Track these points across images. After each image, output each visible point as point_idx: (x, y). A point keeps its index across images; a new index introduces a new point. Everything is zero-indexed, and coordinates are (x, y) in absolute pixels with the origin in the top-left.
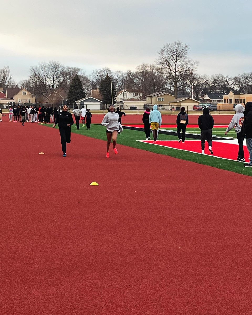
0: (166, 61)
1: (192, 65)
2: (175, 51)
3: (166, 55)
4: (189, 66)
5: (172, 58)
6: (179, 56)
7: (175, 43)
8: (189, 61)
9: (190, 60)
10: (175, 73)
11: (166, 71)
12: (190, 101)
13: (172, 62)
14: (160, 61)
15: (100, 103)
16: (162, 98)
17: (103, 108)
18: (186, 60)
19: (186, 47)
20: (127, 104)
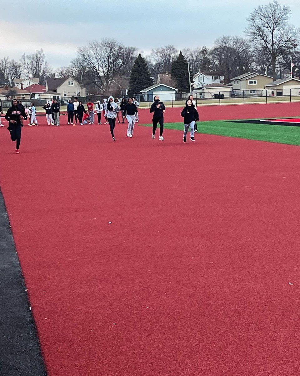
0: (259, 30)
1: (294, 34)
2: (270, 15)
3: (258, 22)
4: (290, 35)
5: (267, 25)
6: (277, 22)
7: (270, 5)
8: (290, 29)
9: (291, 26)
10: (272, 45)
11: (259, 44)
12: (294, 82)
13: (267, 31)
14: (251, 31)
15: (174, 92)
16: (254, 81)
17: (178, 98)
18: (287, 27)
19: (285, 10)
20: (210, 91)
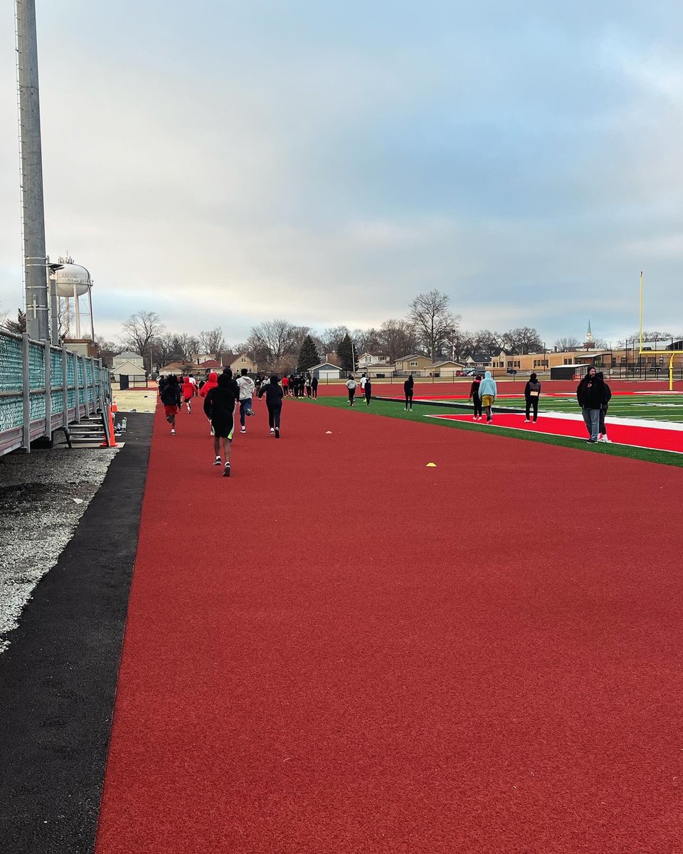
0: (420, 316)
1: (453, 320)
2: (431, 303)
3: (420, 309)
4: (449, 321)
5: (427, 311)
6: (437, 309)
7: (431, 293)
8: (449, 316)
9: (450, 313)
10: (432, 330)
11: (419, 328)
12: (452, 365)
13: (428, 317)
14: (413, 316)
15: (338, 371)
16: (415, 362)
17: (342, 376)
18: (446, 314)
19: (444, 298)
20: (372, 371)
